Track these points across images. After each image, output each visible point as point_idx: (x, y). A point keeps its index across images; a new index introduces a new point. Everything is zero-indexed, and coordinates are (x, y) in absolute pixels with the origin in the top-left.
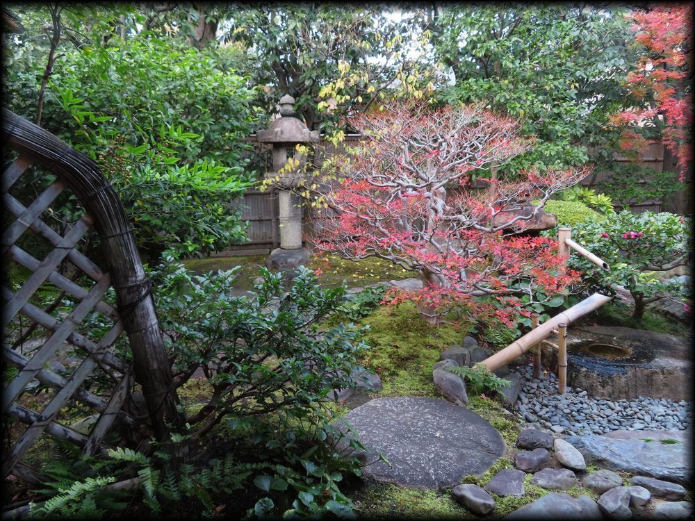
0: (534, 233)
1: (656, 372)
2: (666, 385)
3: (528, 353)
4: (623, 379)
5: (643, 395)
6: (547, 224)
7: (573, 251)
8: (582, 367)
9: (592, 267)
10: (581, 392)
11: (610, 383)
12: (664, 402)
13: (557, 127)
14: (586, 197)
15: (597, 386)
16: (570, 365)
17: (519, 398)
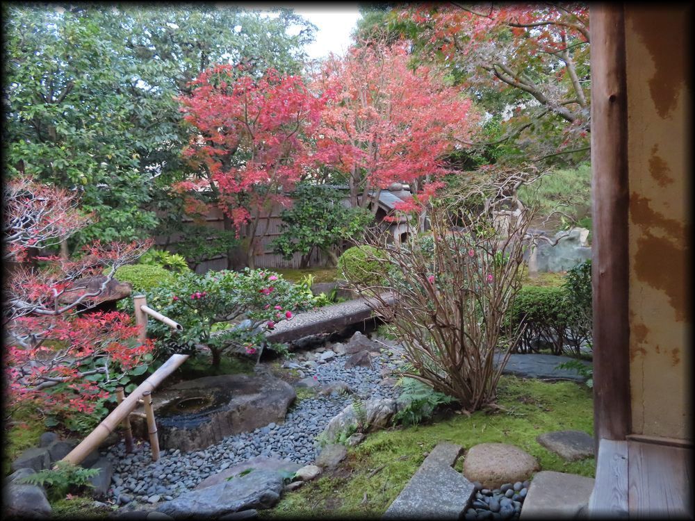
0: (108, 306)
1: (234, 412)
2: (242, 420)
3: (118, 430)
4: (209, 427)
5: (227, 436)
6: (122, 293)
7: (150, 317)
8: (172, 427)
9: (169, 329)
10: (174, 451)
11: (198, 435)
12: (243, 435)
13: (124, 194)
14: (162, 258)
15: (187, 441)
16: (160, 428)
17: (113, 482)
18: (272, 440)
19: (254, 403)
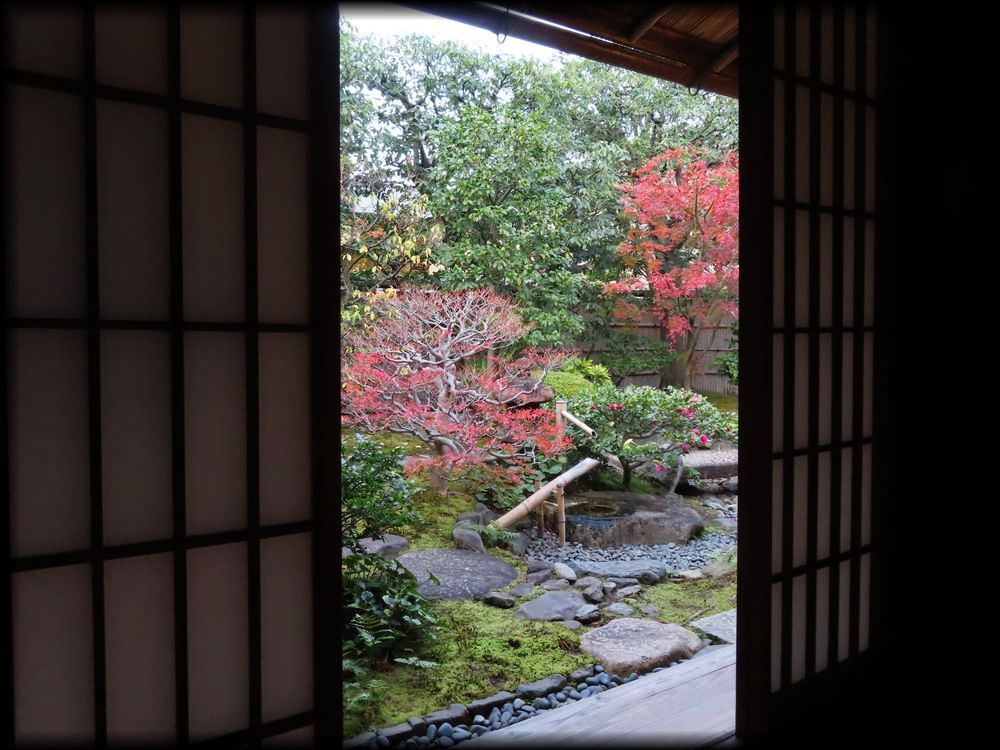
0: (534, 406)
1: (636, 523)
2: (643, 533)
3: (532, 514)
4: (610, 531)
5: (626, 543)
6: (546, 396)
7: (569, 422)
8: (578, 523)
9: (585, 436)
10: (578, 544)
11: (600, 535)
12: (642, 547)
14: (584, 367)
15: (590, 539)
16: (568, 523)
17: (527, 552)
18: (668, 556)
19: (656, 519)
